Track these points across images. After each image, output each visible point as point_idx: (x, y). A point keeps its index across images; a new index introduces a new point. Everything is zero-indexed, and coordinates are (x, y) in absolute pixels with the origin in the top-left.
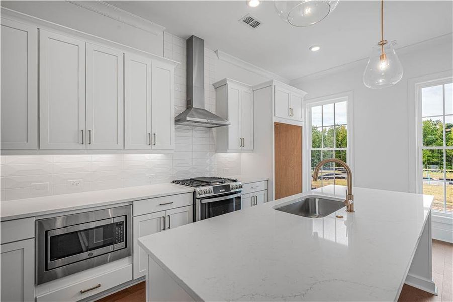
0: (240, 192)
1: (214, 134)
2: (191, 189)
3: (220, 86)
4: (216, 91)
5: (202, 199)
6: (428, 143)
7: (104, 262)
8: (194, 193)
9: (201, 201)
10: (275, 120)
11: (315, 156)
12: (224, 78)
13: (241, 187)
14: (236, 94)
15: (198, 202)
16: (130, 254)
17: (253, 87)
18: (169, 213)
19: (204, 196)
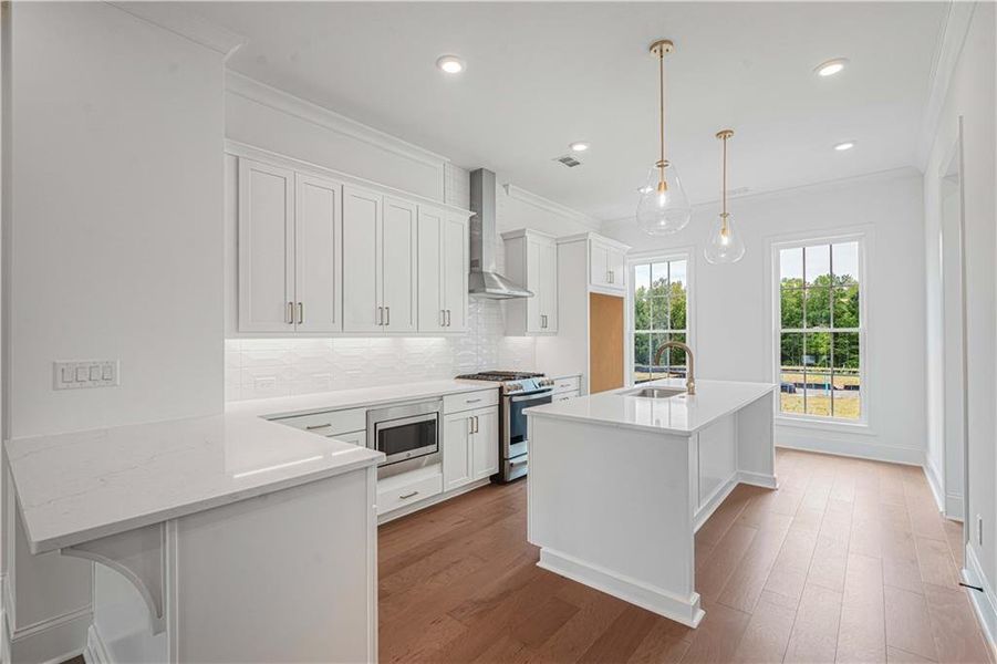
0: (550, 390)
1: (503, 310)
2: (497, 384)
3: (514, 239)
4: (506, 245)
5: (512, 395)
6: (786, 323)
7: (418, 467)
8: (501, 389)
9: (511, 399)
10: (591, 289)
11: (640, 341)
12: (522, 228)
13: (553, 383)
14: (537, 251)
15: (506, 399)
16: (440, 461)
17: (557, 239)
18: (476, 413)
19: (515, 392)
